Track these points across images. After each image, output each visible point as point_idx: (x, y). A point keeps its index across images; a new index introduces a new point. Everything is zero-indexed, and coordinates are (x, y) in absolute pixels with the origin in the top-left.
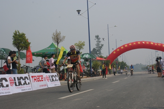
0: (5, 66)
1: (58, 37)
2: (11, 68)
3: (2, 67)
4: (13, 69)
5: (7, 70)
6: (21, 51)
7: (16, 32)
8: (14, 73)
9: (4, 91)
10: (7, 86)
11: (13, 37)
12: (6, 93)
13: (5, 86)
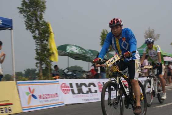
0: (92, 69)
1: (151, 35)
2: (99, 72)
3: (90, 70)
4: (102, 73)
5: (94, 74)
6: (110, 53)
7: (104, 31)
8: (102, 77)
9: (92, 98)
10: (96, 92)
11: (101, 37)
12: (94, 99)
13: (93, 91)
